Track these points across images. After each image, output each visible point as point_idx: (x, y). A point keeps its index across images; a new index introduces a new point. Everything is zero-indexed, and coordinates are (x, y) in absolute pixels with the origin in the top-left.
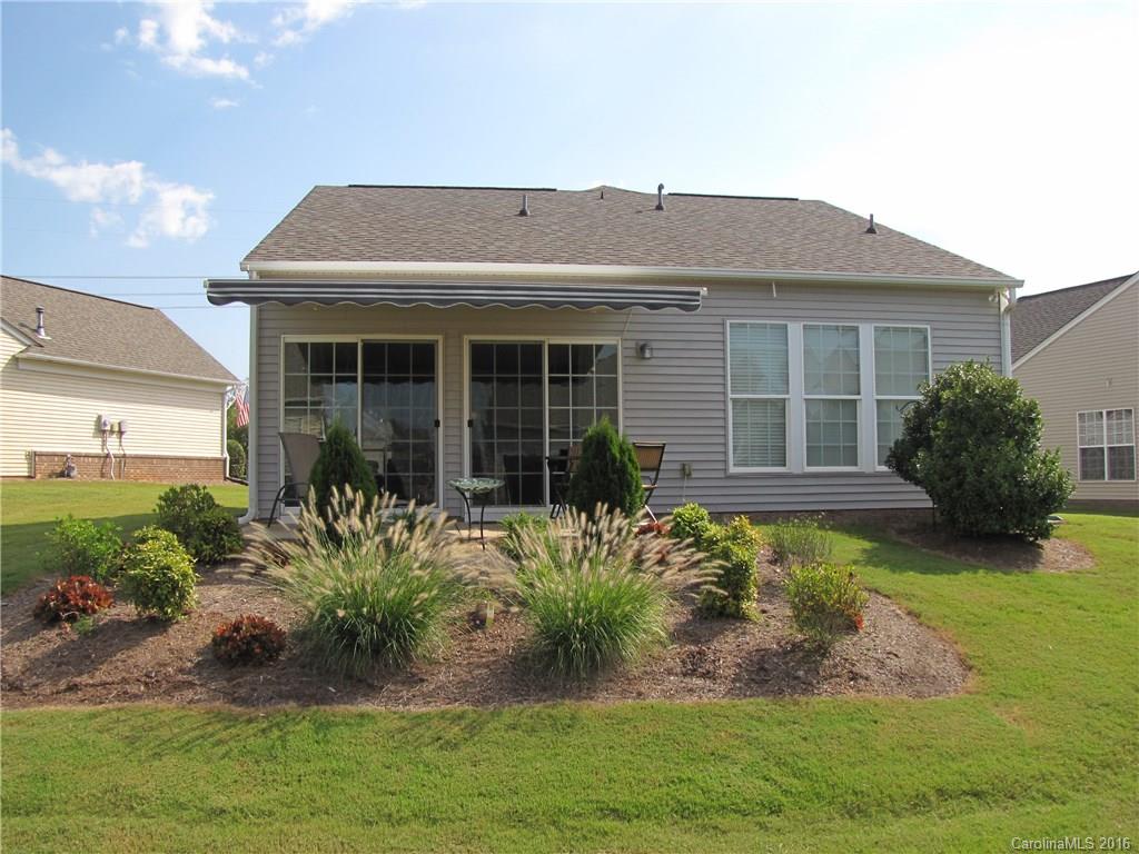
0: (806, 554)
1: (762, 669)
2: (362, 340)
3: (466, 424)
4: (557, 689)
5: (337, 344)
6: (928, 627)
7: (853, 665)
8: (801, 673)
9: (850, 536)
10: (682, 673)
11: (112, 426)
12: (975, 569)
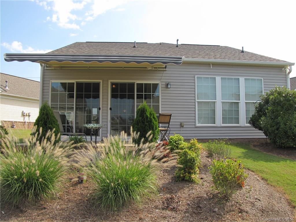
0: (220, 154)
1: (199, 207)
2: (76, 82)
3: (109, 109)
4: (103, 215)
5: (68, 83)
6: (271, 185)
7: (240, 205)
8: (216, 209)
9: (237, 147)
10: (162, 208)
11: (26, 114)
12: (285, 160)
